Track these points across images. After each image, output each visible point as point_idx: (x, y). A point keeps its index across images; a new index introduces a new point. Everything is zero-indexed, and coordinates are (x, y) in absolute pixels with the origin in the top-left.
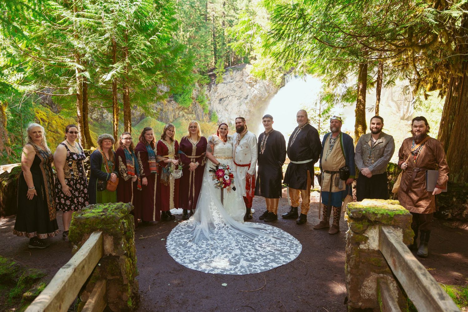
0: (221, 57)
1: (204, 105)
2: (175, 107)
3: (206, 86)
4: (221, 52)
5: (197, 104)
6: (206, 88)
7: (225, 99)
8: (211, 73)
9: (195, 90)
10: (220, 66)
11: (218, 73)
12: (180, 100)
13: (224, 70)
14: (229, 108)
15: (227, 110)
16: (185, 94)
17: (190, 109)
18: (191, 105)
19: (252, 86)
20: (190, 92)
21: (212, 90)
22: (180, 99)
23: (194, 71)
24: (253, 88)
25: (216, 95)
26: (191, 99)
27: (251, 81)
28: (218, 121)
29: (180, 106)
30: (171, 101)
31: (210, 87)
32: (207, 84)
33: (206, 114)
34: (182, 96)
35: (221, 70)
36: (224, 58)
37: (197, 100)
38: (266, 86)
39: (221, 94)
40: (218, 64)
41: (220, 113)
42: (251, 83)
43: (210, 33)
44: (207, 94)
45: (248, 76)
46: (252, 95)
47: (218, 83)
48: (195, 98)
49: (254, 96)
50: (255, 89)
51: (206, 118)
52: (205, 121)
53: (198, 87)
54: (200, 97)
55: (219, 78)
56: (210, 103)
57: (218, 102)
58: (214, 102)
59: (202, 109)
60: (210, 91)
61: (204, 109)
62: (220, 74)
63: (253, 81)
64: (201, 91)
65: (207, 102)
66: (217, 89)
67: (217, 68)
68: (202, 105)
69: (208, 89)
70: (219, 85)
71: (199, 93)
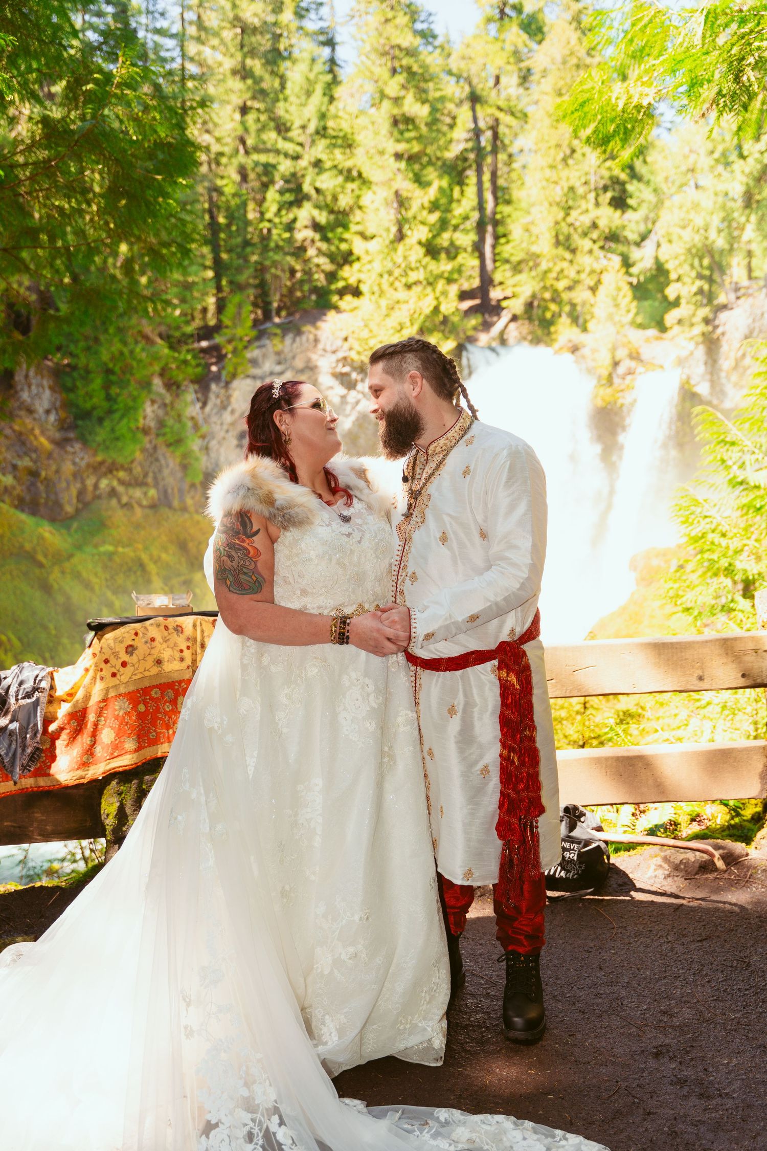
0: (240, 288)
1: (185, 456)
2: (83, 464)
3: (192, 388)
4: (239, 270)
5: (162, 449)
6: (190, 395)
8: (204, 344)
9: (153, 402)
10: (237, 318)
11: (230, 341)
12: (99, 439)
13: (254, 333)
16: (117, 416)
17: (137, 470)
18: (138, 455)
19: (351, 385)
20: (135, 409)
21: (213, 400)
22: (102, 434)
23: (147, 338)
24: (353, 393)
25: (228, 417)
26: (140, 435)
27: (346, 369)
29: (99, 458)
30: (67, 440)
31: (205, 390)
32: (192, 382)
33: (193, 485)
34: (107, 423)
35: (241, 332)
36: (251, 292)
37: (161, 439)
40: (231, 309)
42: (347, 375)
43: (198, 207)
44: (194, 414)
45: (334, 352)
46: (353, 418)
47: (234, 376)
48: (154, 431)
49: (357, 419)
50: (360, 396)
51: (193, 498)
52: (192, 509)
53: (163, 391)
54: (172, 427)
55: (234, 360)
56: (207, 449)
57: (235, 442)
58: (219, 443)
59: (177, 468)
60: (204, 404)
61: (185, 467)
62: (240, 346)
63: (354, 369)
64: (172, 404)
65: (194, 444)
66: (229, 397)
67: (227, 327)
68: (178, 453)
69: (198, 400)
70: (235, 384)
71: (167, 414)
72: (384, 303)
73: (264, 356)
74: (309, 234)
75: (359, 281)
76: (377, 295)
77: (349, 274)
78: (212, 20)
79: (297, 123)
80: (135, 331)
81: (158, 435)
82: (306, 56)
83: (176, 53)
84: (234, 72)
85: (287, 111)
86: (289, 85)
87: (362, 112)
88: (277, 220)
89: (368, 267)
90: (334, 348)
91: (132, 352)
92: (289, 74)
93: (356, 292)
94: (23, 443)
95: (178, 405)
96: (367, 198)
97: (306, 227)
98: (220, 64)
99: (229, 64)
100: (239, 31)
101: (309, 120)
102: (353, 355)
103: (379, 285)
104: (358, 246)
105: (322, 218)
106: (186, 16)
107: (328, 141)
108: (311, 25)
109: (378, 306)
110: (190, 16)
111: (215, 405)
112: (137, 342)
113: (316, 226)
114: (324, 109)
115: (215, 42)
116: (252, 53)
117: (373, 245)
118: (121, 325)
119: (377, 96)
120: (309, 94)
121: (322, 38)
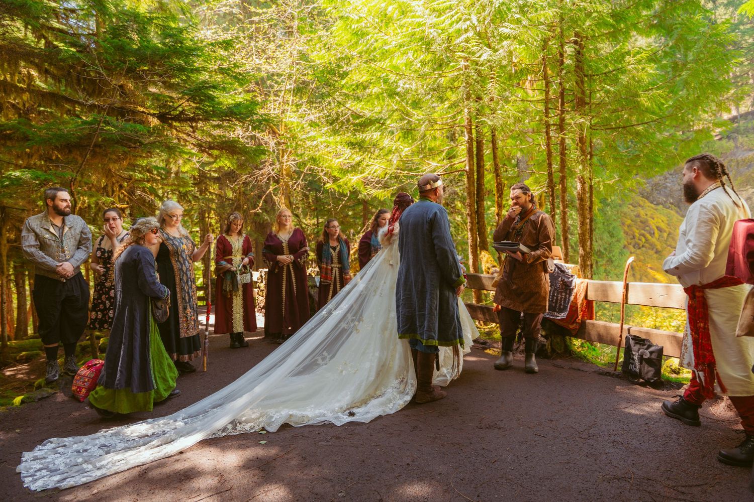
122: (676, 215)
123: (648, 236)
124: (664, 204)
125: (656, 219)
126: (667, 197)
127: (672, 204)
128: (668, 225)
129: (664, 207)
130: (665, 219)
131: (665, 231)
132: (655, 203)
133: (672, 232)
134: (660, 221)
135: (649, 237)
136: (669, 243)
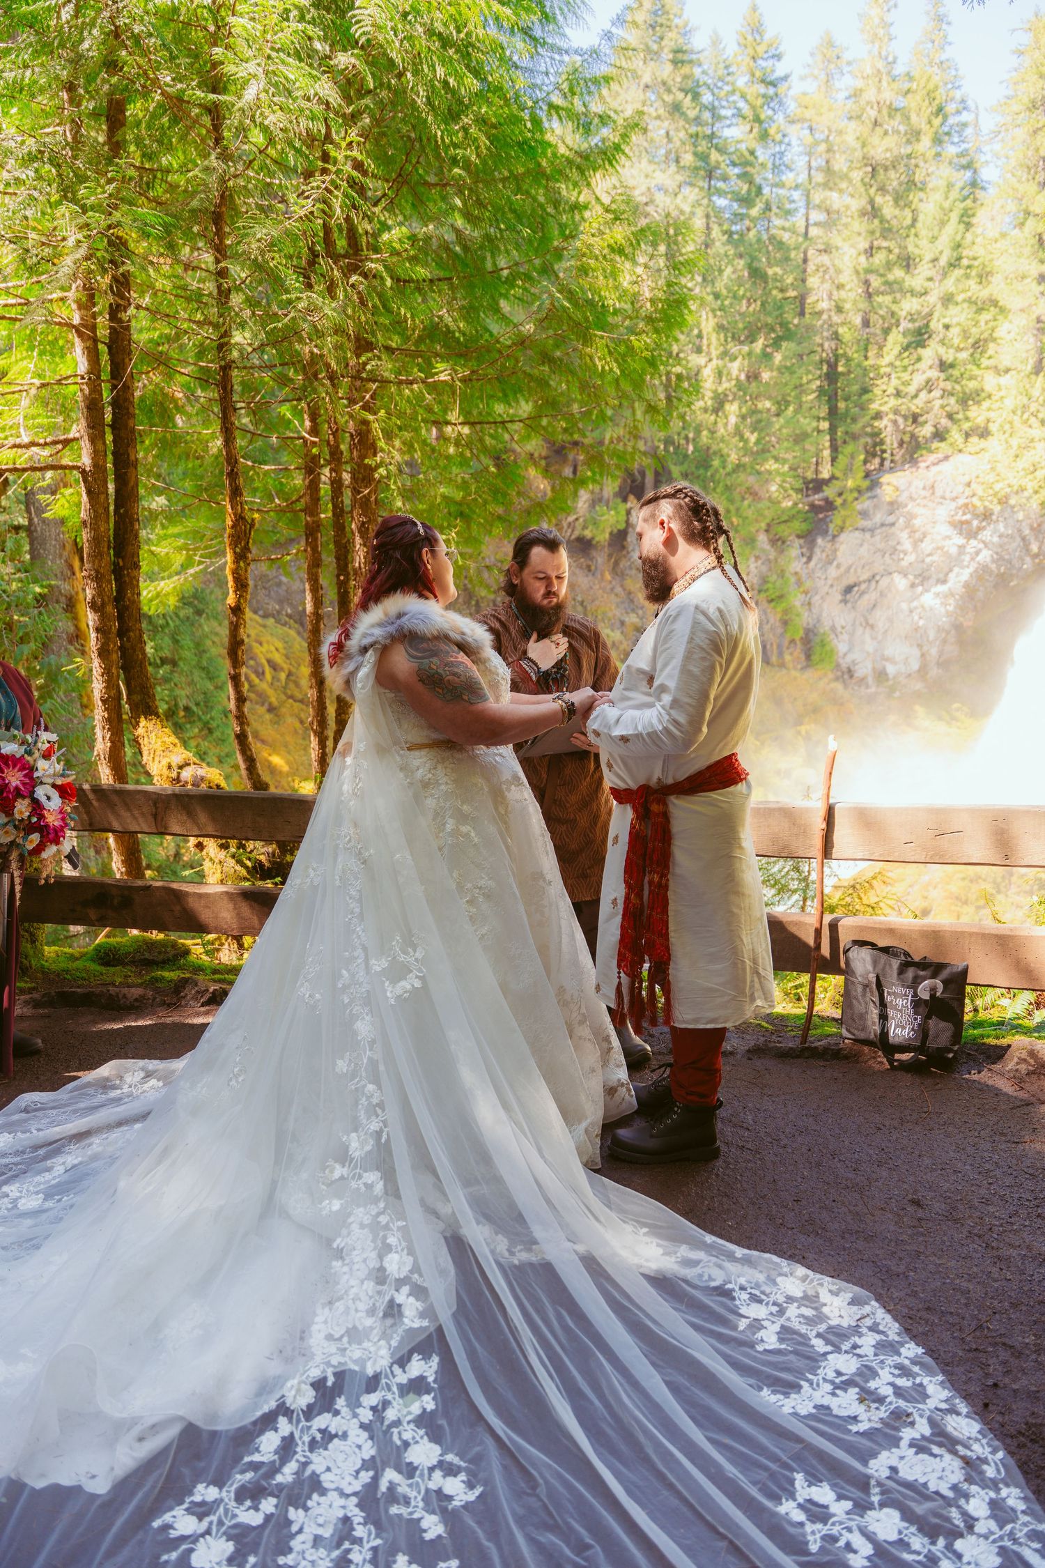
0: (855, 437)
1: (785, 612)
3: (797, 542)
4: (854, 420)
6: (795, 549)
7: (863, 586)
8: (814, 497)
9: (757, 558)
10: (849, 470)
11: (840, 494)
13: (866, 483)
14: (879, 617)
15: (872, 627)
19: (972, 535)
21: (818, 554)
23: (756, 495)
24: (973, 542)
25: (833, 572)
27: (968, 517)
28: (838, 666)
31: (811, 544)
32: (799, 537)
33: (793, 641)
35: (850, 483)
36: (867, 441)
37: (763, 595)
38: (1027, 532)
39: (849, 568)
40: (842, 460)
41: (845, 637)
42: (968, 522)
43: (816, 356)
44: (798, 569)
45: (954, 499)
46: (971, 569)
47: (842, 529)
48: (756, 587)
49: (976, 571)
50: (981, 546)
51: (791, 654)
52: (790, 665)
53: (767, 547)
54: (774, 583)
55: (843, 512)
56: (809, 604)
57: (840, 597)
58: (822, 598)
59: (778, 624)
60: (810, 559)
61: (785, 623)
62: (850, 498)
63: (976, 516)
64: (776, 560)
65: (796, 600)
66: (836, 550)
67: (837, 479)
68: (779, 609)
69: (803, 555)
70: (843, 537)
71: (770, 570)
72: (1015, 442)
73: (876, 507)
74: (934, 374)
75: (988, 421)
76: (1007, 435)
77: (977, 414)
78: (840, 164)
79: (928, 257)
80: (744, 488)
81: (760, 591)
82: (942, 183)
83: (802, 204)
84: (863, 213)
85: (917, 246)
86: (921, 218)
87: (1004, 235)
88: (898, 363)
89: (998, 404)
90: (954, 495)
91: (738, 510)
92: (922, 206)
93: (984, 433)
94: (632, 601)
95: (782, 562)
96: (1004, 329)
97: (931, 367)
98: (847, 207)
99: (856, 204)
100: (870, 169)
101: (941, 252)
102: (975, 501)
103: (1011, 423)
104: (990, 382)
105: (949, 356)
106: (814, 164)
107: (962, 272)
108: (951, 150)
109: (1009, 447)
110: (818, 162)
111: (820, 559)
112: (743, 499)
113: (943, 366)
114: (958, 238)
115: (844, 185)
116: (882, 189)
117: (1005, 380)
118: (729, 483)
119: (1021, 215)
120: (943, 224)
121: (964, 161)
122: (298, 639)
123: (253, 677)
124: (276, 616)
125: (265, 645)
126: (280, 602)
127: (290, 616)
128: (287, 657)
129: (278, 621)
130: (280, 645)
131: (282, 669)
132: (261, 613)
133: (294, 670)
134: (273, 648)
135: (256, 681)
136: (289, 692)
